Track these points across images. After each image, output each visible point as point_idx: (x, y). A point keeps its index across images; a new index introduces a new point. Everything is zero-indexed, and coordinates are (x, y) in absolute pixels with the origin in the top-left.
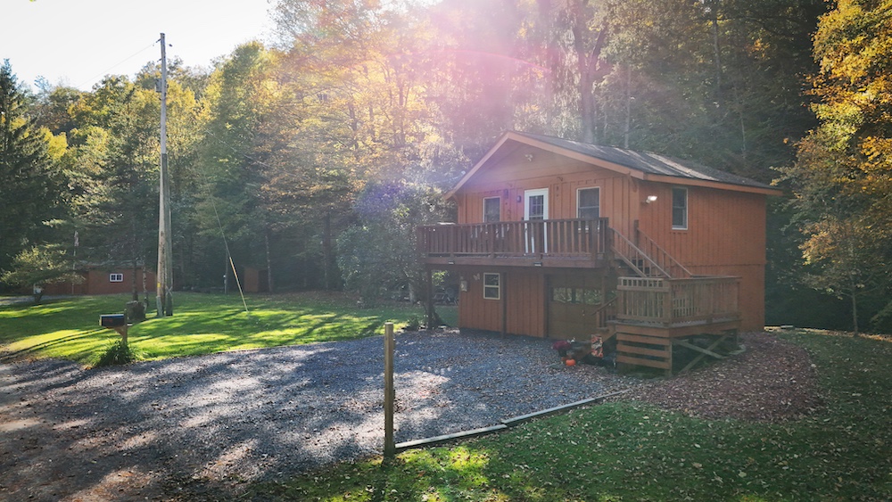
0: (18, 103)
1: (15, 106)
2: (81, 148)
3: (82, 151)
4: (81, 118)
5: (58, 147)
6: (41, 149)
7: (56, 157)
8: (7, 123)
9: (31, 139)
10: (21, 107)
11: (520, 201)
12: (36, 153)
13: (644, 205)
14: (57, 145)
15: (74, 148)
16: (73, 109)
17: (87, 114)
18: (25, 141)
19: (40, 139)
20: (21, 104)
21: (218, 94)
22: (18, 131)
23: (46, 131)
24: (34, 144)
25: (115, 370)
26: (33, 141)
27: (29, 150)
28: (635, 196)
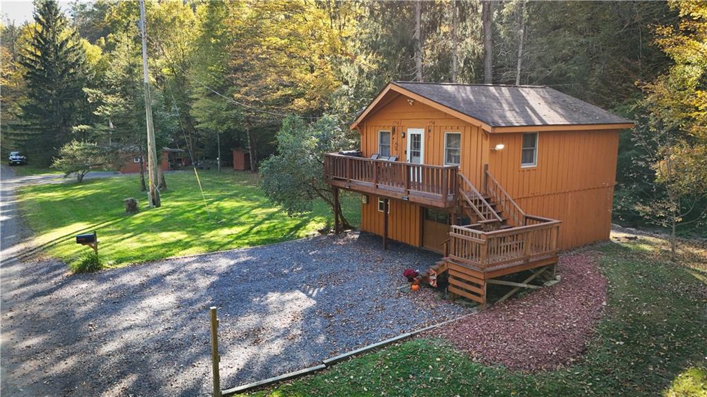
0: (61, 21)
1: (59, 23)
2: (112, 53)
3: (113, 56)
4: (113, 27)
5: (94, 54)
6: (80, 58)
7: (94, 62)
8: (53, 38)
9: (73, 49)
10: (63, 24)
11: (404, 137)
12: (77, 61)
13: (493, 152)
14: (93, 52)
15: (107, 54)
16: (108, 18)
17: (118, 22)
18: (68, 51)
19: (80, 49)
20: (63, 21)
21: (205, 13)
22: (63, 44)
23: (85, 42)
24: (75, 53)
25: (85, 280)
26: (74, 50)
27: (72, 58)
28: (487, 144)
